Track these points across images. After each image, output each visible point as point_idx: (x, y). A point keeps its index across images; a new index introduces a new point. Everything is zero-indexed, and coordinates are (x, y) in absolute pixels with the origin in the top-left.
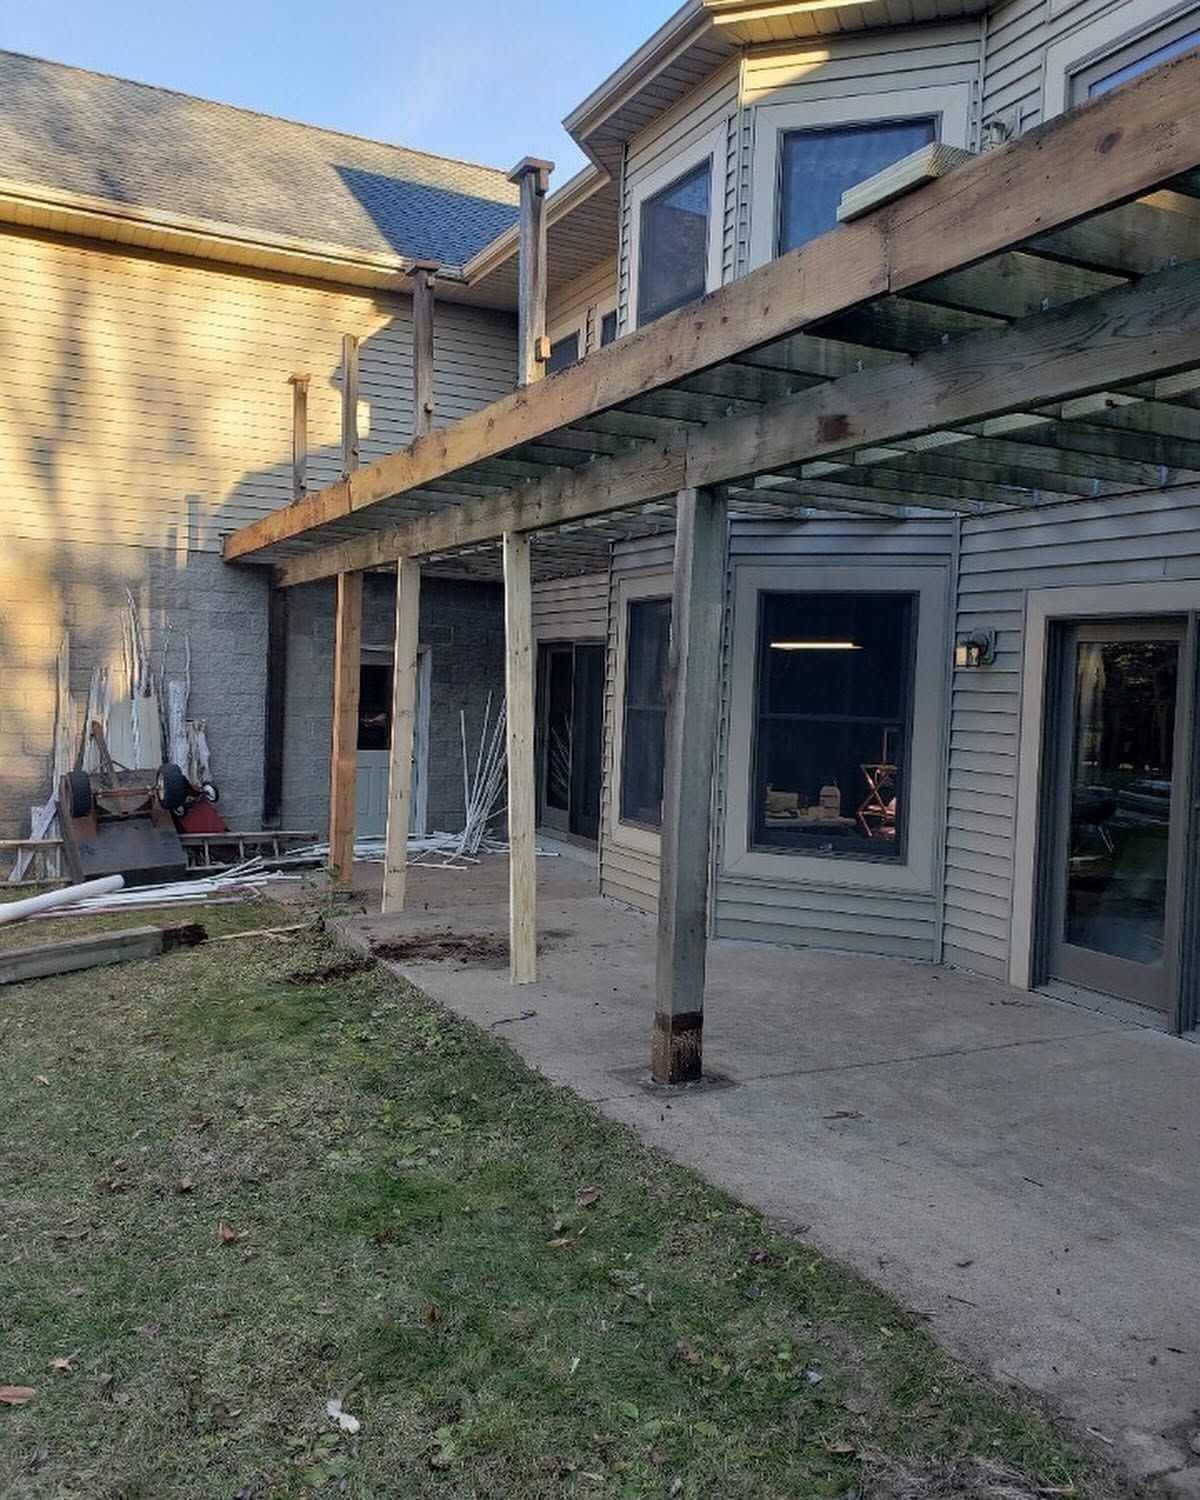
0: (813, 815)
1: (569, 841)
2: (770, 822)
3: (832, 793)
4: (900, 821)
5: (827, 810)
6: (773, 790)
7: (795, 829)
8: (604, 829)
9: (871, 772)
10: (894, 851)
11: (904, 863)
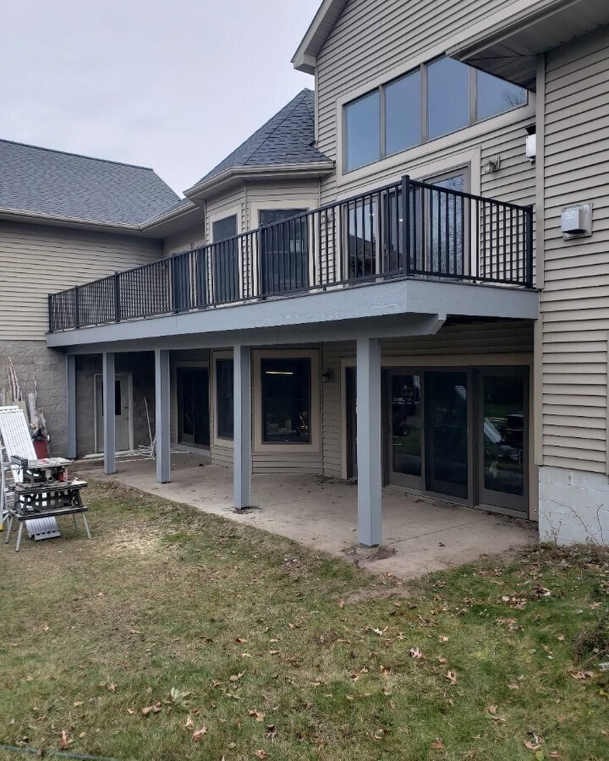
0: (282, 431)
1: (195, 446)
2: (269, 434)
3: (289, 423)
4: (309, 431)
5: (287, 429)
6: (271, 423)
7: (277, 435)
8: (211, 440)
9: (301, 415)
10: (307, 441)
11: (311, 444)
